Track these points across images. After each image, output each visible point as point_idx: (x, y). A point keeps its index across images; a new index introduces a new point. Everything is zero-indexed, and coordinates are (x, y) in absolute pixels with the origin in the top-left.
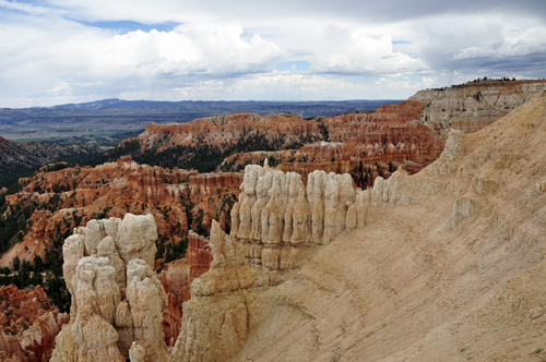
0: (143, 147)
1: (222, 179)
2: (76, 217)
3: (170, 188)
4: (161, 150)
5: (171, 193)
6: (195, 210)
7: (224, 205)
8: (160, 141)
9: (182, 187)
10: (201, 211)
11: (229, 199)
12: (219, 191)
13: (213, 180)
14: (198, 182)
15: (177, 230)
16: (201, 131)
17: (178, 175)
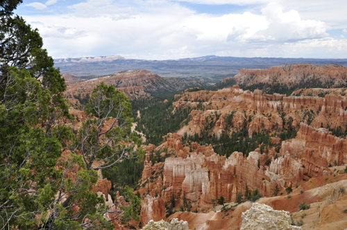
0: (238, 83)
1: (304, 100)
2: (216, 115)
3: (271, 103)
4: (249, 85)
5: (271, 106)
6: (287, 117)
7: (305, 116)
8: (248, 80)
9: (279, 103)
10: (290, 118)
11: (308, 113)
12: (302, 107)
13: (299, 100)
14: (289, 101)
15: (276, 128)
16: (275, 74)
17: (275, 96)
